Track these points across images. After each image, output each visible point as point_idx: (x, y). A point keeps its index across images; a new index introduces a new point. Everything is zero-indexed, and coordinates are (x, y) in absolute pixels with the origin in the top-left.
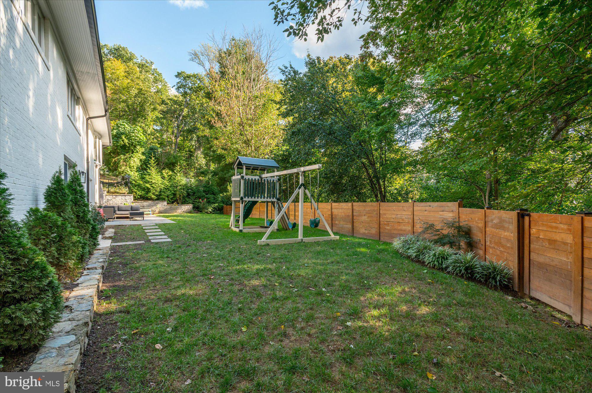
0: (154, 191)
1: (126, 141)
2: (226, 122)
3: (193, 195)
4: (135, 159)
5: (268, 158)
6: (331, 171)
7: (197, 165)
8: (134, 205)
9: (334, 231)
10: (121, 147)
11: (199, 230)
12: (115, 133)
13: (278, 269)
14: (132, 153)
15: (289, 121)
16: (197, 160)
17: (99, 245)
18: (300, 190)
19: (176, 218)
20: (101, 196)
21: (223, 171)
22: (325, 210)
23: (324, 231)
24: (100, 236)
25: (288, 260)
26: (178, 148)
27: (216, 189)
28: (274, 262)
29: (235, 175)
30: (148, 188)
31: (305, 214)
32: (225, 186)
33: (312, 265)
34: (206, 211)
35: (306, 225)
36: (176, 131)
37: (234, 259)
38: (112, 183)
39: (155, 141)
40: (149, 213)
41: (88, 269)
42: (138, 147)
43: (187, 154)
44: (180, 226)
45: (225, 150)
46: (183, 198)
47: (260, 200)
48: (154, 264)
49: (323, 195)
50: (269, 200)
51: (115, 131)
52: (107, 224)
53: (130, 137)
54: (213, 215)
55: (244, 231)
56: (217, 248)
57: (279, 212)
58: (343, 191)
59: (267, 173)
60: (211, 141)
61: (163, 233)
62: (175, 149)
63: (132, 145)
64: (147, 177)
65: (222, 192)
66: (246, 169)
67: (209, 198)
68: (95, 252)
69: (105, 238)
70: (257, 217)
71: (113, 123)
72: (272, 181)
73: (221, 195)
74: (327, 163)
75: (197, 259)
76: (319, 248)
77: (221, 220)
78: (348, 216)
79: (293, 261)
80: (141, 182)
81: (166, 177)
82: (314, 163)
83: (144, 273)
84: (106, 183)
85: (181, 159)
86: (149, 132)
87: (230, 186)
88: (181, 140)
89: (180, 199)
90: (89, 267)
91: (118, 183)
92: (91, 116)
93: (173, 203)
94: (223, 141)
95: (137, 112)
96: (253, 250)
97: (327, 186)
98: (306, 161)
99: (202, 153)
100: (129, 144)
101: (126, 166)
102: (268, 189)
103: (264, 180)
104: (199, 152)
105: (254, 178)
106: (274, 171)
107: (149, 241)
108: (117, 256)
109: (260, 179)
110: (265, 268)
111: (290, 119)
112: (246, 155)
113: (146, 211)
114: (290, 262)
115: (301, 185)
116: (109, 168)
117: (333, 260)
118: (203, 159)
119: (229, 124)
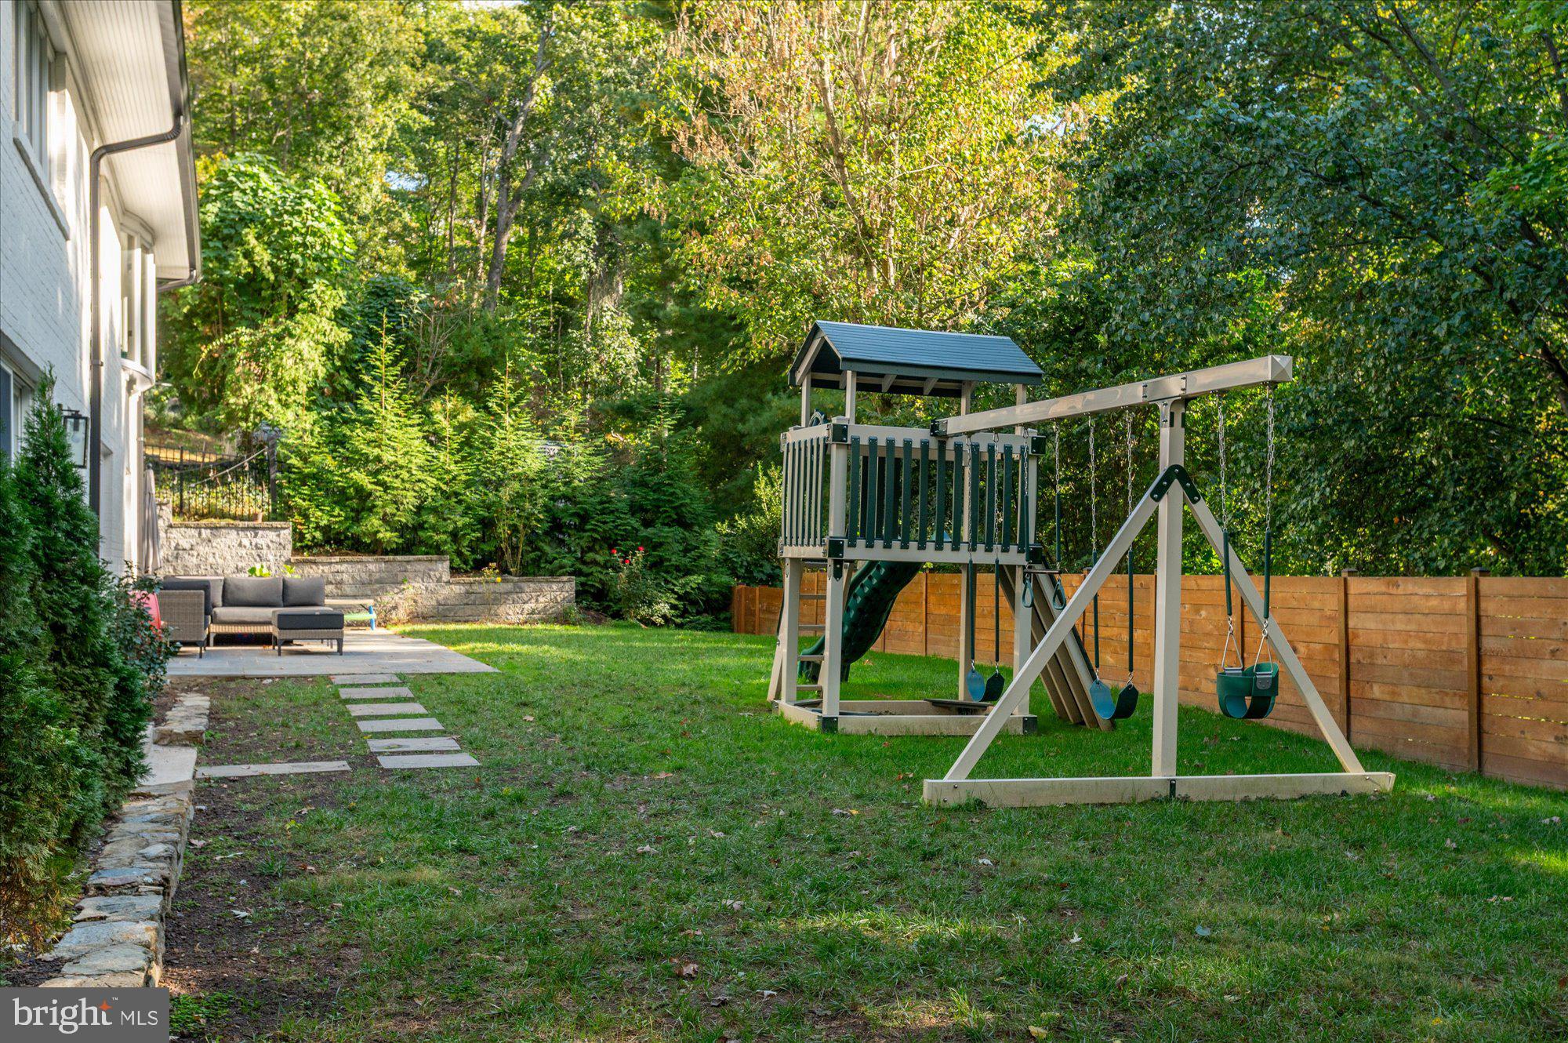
0: (390, 509)
1: (263, 255)
2: (751, 139)
3: (580, 528)
4: (304, 345)
5: (976, 328)
6: (1350, 396)
7: (596, 368)
8: (293, 575)
9: (1360, 739)
10: (239, 287)
11: (615, 714)
12: (211, 219)
13: (1042, 945)
14: (291, 316)
15: (1094, 122)
16: (596, 340)
17: (145, 771)
18: (1163, 505)
19: (492, 647)
20: (148, 532)
21: (730, 402)
22: (1304, 619)
23: (1301, 740)
24: (150, 730)
25: (1093, 895)
26: (505, 281)
27: (694, 495)
28: (1017, 905)
29: (795, 421)
30: (360, 490)
31: (1188, 640)
32: (741, 482)
33: (1239, 933)
34: (644, 611)
35: (1193, 700)
36: (493, 197)
37: (798, 875)
38: (195, 465)
39: (396, 249)
40: (364, 616)
41: (101, 890)
42: (319, 285)
43: (546, 313)
44: (515, 690)
45: (746, 286)
46: (530, 543)
47: (929, 556)
48: (400, 883)
49: (1291, 532)
50: (981, 557)
51: (213, 208)
52: (176, 668)
53: (283, 235)
54: (681, 634)
55: (847, 724)
56: (705, 812)
57: (1040, 627)
58: (1417, 508)
59: (973, 409)
60: (673, 243)
61: (433, 724)
62: (491, 287)
63: (290, 274)
64: (359, 437)
65: (725, 515)
66: (860, 387)
67: (657, 546)
68: (127, 806)
69: (169, 740)
70: (914, 649)
71: (205, 171)
72: (999, 449)
73: (723, 527)
74: (1319, 346)
75: (610, 865)
76: (1272, 839)
77: (723, 661)
78: (1450, 657)
79: (1124, 907)
80: (330, 463)
81: (449, 432)
82: (1244, 350)
83: (353, 925)
84: (171, 467)
85: (519, 342)
86: (365, 207)
87: (771, 482)
88: (519, 243)
89: (515, 548)
90: (106, 880)
91: (222, 465)
92: (112, 139)
93: (478, 566)
94: (737, 243)
95: (310, 104)
96: (899, 838)
97: (1317, 480)
98: (1192, 337)
99: (625, 304)
100: (276, 270)
101: (262, 378)
102: (978, 495)
103: (958, 448)
104: (608, 303)
105: (899, 435)
106: (1008, 401)
107: (370, 760)
108: (227, 830)
109: (934, 444)
110: (968, 937)
111: (1100, 106)
112: (855, 314)
113: (350, 609)
114: (1108, 911)
115: (1169, 477)
116: (183, 392)
117: (1363, 912)
118: (625, 337)
119: (764, 150)
